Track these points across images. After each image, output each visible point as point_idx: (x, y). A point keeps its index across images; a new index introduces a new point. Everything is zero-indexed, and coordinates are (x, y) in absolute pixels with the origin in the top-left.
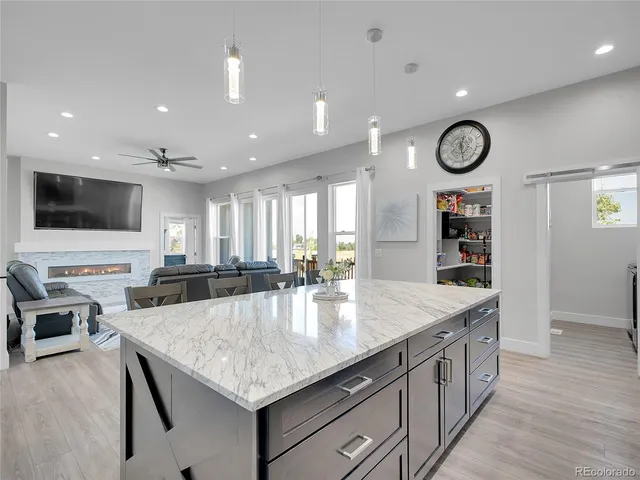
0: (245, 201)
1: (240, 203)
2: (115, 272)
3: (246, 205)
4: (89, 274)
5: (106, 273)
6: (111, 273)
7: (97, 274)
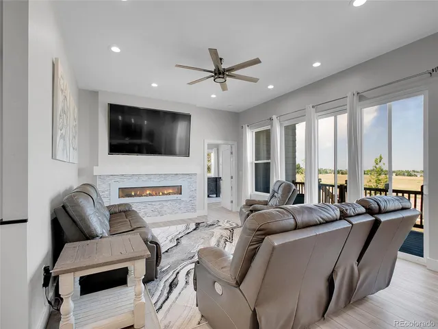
0: (287, 123)
1: (281, 125)
2: (169, 194)
3: (286, 128)
4: (150, 195)
5: (163, 194)
6: (167, 194)
7: (156, 195)
